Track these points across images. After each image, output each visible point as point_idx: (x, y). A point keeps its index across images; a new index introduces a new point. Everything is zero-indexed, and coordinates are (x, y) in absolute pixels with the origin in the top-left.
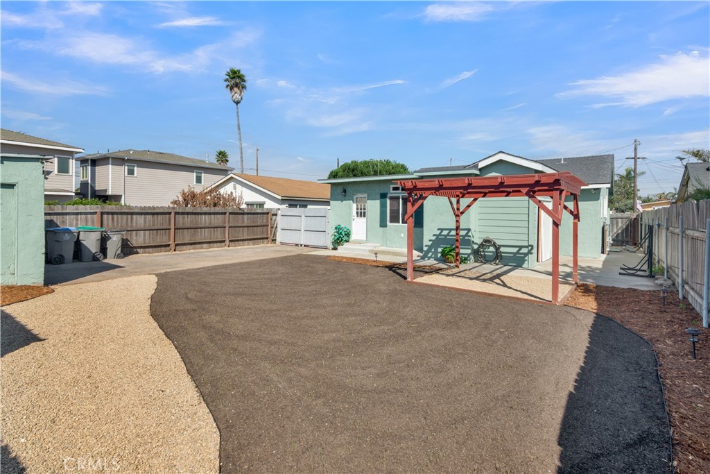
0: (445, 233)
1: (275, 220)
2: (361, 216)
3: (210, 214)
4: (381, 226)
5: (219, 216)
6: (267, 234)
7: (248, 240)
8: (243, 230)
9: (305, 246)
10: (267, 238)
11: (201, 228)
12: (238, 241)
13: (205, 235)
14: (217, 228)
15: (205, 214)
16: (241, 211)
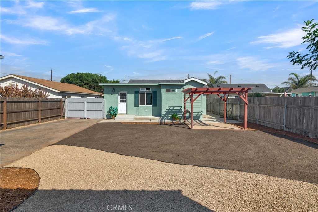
0: (172, 108)
1: (64, 105)
2: (123, 102)
3: (29, 102)
4: (135, 106)
5: (35, 103)
6: (60, 113)
7: (51, 117)
8: (48, 111)
9: (87, 118)
10: (60, 116)
11: (23, 112)
12: (45, 118)
13: (26, 116)
14: (33, 111)
15: (26, 102)
16: (46, 100)
